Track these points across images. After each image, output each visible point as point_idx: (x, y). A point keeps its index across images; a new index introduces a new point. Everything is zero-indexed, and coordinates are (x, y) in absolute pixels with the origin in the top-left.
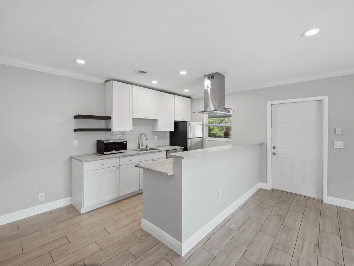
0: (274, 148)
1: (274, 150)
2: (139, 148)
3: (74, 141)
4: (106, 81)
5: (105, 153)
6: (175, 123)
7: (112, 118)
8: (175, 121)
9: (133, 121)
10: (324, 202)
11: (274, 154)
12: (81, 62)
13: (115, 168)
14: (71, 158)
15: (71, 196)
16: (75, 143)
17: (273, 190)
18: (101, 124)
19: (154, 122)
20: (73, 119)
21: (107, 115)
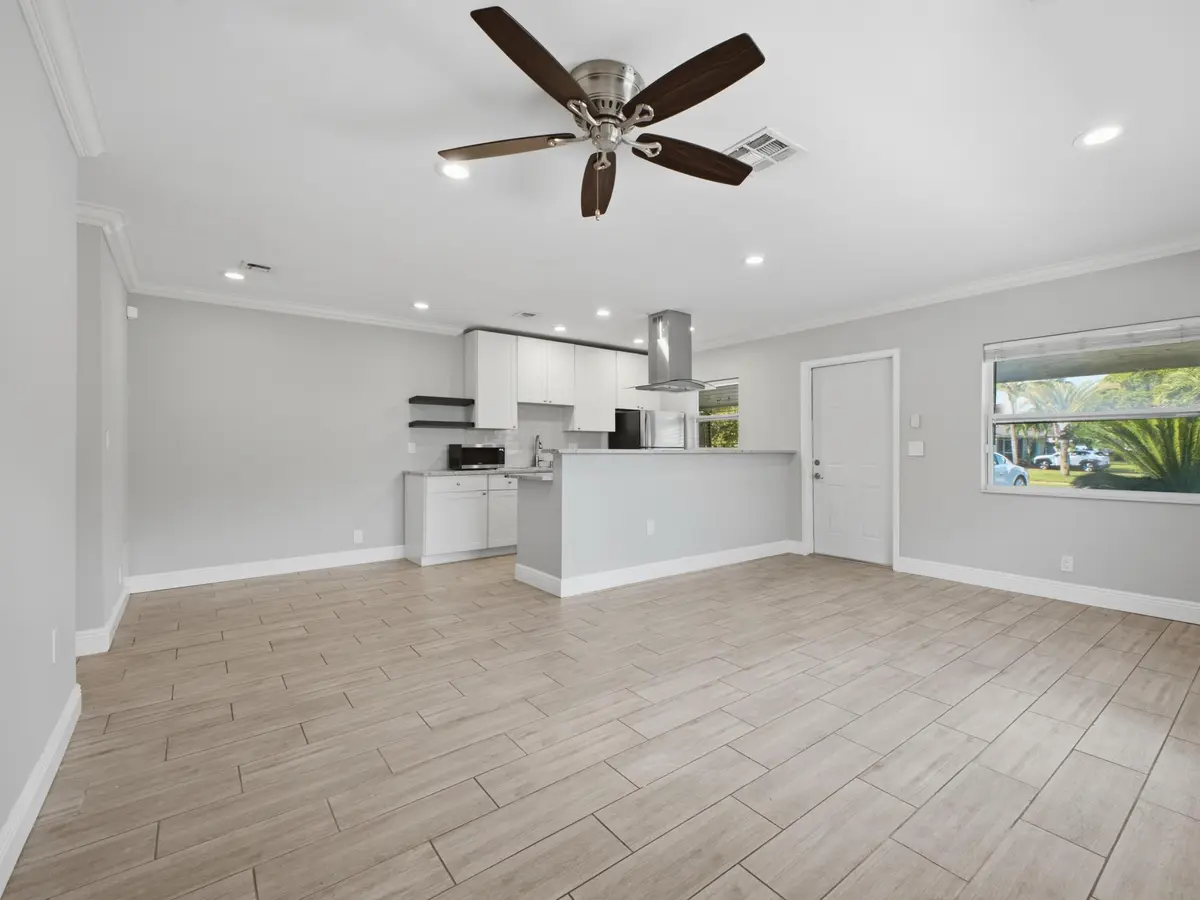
0: (817, 463)
1: (817, 469)
2: (534, 465)
3: (410, 444)
4: (467, 331)
5: (464, 467)
6: (617, 415)
7: (476, 402)
8: (617, 410)
9: (518, 408)
10: (895, 568)
11: (817, 476)
12: (421, 306)
13: (480, 494)
14: (404, 474)
15: (404, 544)
16: (411, 448)
17: (813, 555)
18: (457, 414)
19: (566, 411)
20: (408, 405)
21: (468, 396)
